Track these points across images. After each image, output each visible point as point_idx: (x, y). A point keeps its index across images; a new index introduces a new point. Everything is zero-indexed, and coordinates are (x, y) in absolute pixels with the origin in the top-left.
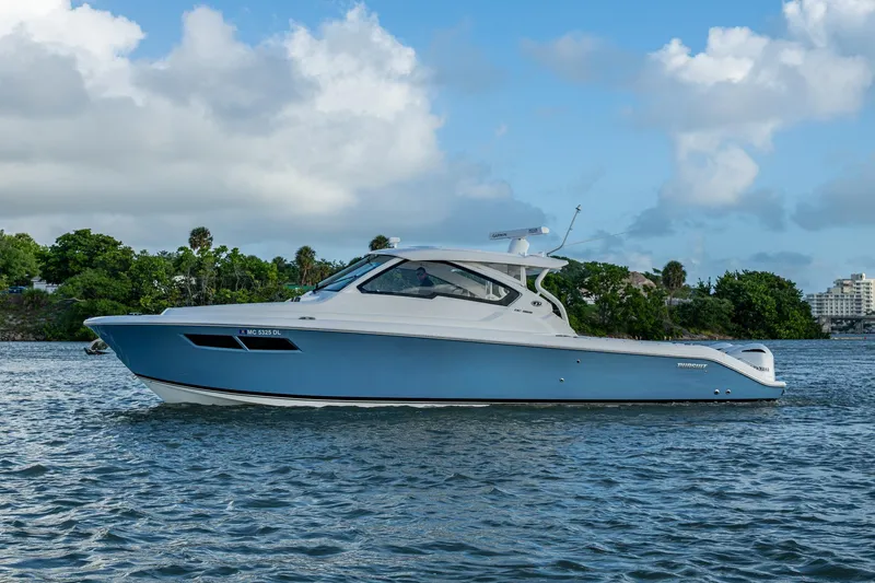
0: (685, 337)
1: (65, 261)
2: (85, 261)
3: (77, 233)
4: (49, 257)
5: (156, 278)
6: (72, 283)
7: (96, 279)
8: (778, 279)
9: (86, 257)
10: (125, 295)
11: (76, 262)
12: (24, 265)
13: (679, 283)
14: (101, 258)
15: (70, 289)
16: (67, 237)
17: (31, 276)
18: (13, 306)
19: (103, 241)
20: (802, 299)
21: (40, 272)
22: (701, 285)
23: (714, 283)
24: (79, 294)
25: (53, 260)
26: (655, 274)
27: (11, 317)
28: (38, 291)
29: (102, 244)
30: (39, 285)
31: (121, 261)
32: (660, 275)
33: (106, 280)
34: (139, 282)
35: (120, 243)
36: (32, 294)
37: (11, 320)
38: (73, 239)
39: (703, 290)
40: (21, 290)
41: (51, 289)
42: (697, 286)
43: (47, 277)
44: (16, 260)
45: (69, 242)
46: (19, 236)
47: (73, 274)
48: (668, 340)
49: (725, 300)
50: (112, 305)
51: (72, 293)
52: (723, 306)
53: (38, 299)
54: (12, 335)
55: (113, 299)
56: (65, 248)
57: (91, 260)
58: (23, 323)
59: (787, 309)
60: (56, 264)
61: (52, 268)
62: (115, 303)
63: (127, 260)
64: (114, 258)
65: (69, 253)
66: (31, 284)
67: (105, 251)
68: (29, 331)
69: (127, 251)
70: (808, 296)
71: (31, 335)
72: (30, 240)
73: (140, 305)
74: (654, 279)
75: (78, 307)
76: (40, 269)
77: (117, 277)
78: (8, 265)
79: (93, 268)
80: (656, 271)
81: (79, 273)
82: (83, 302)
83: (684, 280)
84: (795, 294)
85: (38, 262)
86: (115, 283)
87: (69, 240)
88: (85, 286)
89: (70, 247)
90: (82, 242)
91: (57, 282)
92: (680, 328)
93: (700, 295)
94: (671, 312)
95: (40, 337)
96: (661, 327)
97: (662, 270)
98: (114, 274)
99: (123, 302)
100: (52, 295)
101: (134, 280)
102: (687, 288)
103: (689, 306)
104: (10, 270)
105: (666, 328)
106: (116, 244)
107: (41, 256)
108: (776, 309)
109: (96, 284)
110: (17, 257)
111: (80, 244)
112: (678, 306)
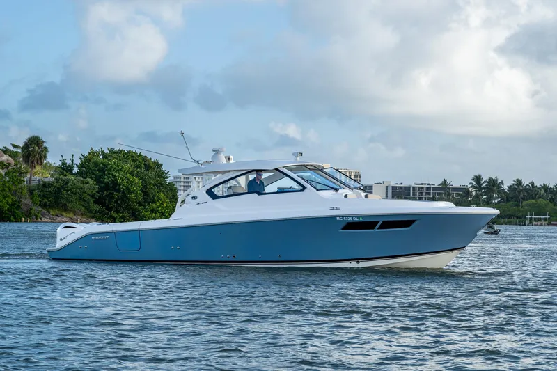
0: (44, 219)
8: (145, 158)
13: (40, 161)
20: (168, 181)
22: (64, 163)
23: (77, 162)
26: (15, 150)
32: (20, 150)
39: (66, 169)
42: (59, 164)
48: (26, 221)
49: (89, 180)
52: (86, 186)
59: (153, 191)
70: (175, 178)
74: (14, 155)
80: (15, 146)
83: (45, 157)
84: (162, 175)
92: (40, 209)
93: (62, 174)
94: (31, 192)
96: (18, 207)
97: (21, 145)
102: (48, 166)
103: (50, 185)
105: (25, 208)
108: (142, 190)
112: (39, 185)
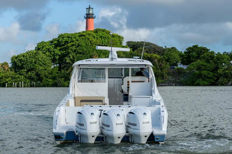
1: (189, 57)
2: (197, 57)
3: (193, 46)
4: (184, 56)
5: (224, 62)
6: (192, 65)
7: (201, 63)
9: (197, 55)
10: (212, 69)
11: (193, 57)
12: (174, 58)
14: (203, 55)
15: (192, 67)
16: (190, 48)
17: (177, 63)
18: (171, 74)
19: (203, 49)
21: (181, 61)
24: (195, 69)
25: (185, 56)
27: (171, 77)
28: (181, 68)
29: (203, 50)
30: (180, 66)
31: (210, 56)
33: (205, 63)
34: (217, 64)
35: (209, 50)
36: (178, 69)
37: (171, 79)
38: (192, 49)
40: (174, 68)
41: (185, 67)
43: (183, 63)
44: (171, 57)
45: (190, 50)
46: (173, 48)
47: (192, 61)
50: (208, 73)
51: (193, 69)
53: (180, 71)
54: (172, 84)
55: (208, 71)
56: (189, 52)
57: (199, 56)
58: (175, 80)
60: (186, 58)
61: (185, 60)
62: (209, 72)
63: (212, 56)
64: (208, 55)
65: (191, 54)
66: (177, 65)
67: (204, 53)
68: (178, 83)
69: (212, 53)
71: (178, 84)
72: (176, 49)
73: (218, 72)
75: (195, 74)
76: (181, 60)
77: (209, 63)
78: (169, 59)
79: (200, 59)
81: (195, 61)
82: (197, 72)
85: (180, 58)
86: (208, 65)
87: (190, 49)
88: (197, 66)
89: (191, 52)
90: (195, 50)
91: (187, 64)
95: (181, 84)
98: (208, 61)
99: (211, 71)
100: (186, 69)
101: (215, 63)
104: (170, 60)
106: (208, 50)
109: (201, 65)
110: (172, 56)
111: (195, 51)
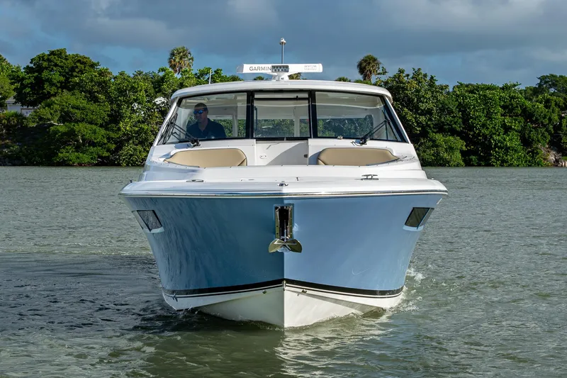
107: (15, 78)
